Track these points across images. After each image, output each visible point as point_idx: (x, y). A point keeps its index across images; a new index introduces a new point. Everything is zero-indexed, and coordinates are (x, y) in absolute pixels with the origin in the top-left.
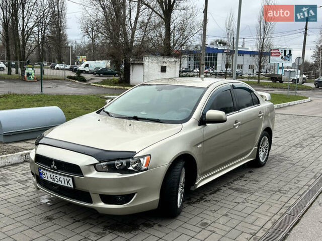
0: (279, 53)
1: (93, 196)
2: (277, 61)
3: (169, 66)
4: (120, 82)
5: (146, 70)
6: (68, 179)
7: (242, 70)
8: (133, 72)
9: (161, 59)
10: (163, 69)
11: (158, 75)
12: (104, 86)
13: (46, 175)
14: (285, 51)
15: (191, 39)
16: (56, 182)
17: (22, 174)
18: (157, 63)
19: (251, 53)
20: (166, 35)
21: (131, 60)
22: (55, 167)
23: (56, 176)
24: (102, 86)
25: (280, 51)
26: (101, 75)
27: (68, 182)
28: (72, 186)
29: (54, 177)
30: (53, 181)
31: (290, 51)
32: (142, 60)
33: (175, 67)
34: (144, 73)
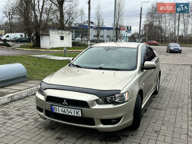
0: (125, 28)
1: (96, 121)
2: (123, 33)
3: (65, 36)
4: (34, 47)
5: (51, 39)
6: (78, 111)
7: (103, 38)
8: (42, 40)
9: (60, 31)
10: (62, 38)
11: (59, 42)
12: (25, 49)
13: (57, 109)
14: (128, 27)
15: (76, 20)
16: (66, 114)
17: (17, 110)
18: (58, 34)
19: (108, 29)
20: (60, 17)
21: (41, 32)
22: (66, 104)
23: (67, 110)
24: (24, 49)
25: (125, 27)
26: (19, 42)
27: (77, 113)
28: (81, 115)
29: (66, 110)
30: (64, 113)
31: (130, 27)
32: (48, 32)
33: (69, 37)
34: (50, 40)
